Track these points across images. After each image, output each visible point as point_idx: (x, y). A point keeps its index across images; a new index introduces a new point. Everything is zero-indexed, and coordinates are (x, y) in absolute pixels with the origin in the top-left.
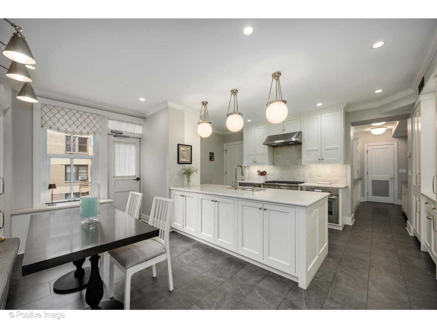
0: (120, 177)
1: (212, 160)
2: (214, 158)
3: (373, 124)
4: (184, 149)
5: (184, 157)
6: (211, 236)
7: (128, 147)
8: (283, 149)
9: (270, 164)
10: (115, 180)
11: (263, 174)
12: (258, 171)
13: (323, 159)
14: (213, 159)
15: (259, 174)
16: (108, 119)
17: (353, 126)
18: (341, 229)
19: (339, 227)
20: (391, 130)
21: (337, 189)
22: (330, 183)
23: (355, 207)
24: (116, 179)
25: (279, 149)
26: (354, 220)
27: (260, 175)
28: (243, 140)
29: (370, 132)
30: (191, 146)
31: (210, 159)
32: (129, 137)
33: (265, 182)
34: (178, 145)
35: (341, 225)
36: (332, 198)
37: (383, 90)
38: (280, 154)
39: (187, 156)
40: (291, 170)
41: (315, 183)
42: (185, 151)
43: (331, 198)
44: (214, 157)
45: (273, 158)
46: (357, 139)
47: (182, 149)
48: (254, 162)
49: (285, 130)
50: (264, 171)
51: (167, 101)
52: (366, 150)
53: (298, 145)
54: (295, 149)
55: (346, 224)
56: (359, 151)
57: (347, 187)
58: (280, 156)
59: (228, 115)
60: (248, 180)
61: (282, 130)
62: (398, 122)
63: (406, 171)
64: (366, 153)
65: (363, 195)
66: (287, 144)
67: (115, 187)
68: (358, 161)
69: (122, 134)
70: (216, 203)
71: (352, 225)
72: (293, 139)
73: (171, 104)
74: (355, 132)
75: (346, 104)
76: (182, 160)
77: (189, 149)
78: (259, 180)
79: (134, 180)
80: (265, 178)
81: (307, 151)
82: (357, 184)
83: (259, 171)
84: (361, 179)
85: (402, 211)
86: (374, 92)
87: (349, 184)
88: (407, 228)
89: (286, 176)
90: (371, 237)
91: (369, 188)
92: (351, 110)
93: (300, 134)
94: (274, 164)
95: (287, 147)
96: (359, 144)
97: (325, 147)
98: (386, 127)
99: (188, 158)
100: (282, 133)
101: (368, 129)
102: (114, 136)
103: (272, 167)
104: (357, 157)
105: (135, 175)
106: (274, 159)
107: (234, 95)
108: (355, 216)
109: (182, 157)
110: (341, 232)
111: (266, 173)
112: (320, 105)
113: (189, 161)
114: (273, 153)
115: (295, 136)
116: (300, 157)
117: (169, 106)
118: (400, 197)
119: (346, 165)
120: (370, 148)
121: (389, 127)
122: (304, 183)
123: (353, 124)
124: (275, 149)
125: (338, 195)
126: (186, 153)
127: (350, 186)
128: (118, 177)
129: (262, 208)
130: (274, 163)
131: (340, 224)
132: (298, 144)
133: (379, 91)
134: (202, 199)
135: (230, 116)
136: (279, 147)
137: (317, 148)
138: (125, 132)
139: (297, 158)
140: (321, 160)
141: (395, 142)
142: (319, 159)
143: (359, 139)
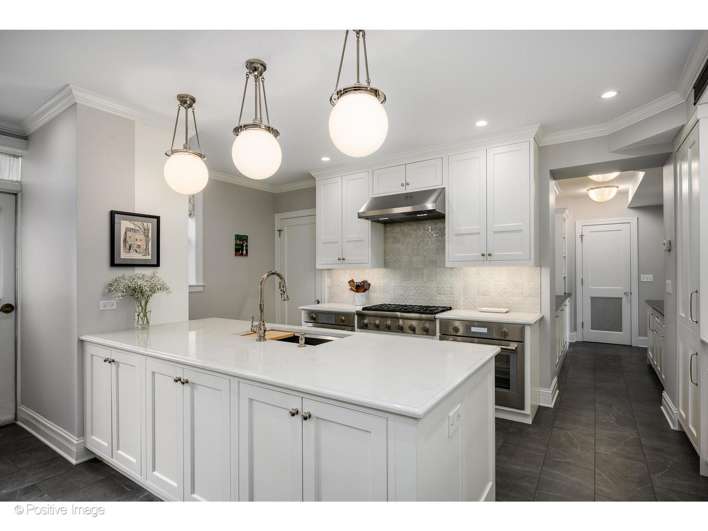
1: (242, 255)
2: (247, 250)
3: (594, 177)
4: (131, 226)
5: (134, 247)
6: (175, 484)
8: (406, 229)
9: (376, 266)
11: (361, 287)
12: (349, 282)
13: (490, 255)
14: (244, 252)
15: (351, 289)
17: (555, 180)
18: (529, 421)
19: (526, 416)
20: (626, 193)
21: (522, 327)
22: (506, 310)
23: (559, 358)
25: (397, 229)
26: (558, 391)
27: (354, 291)
28: (315, 207)
29: (586, 196)
30: (158, 218)
31: (237, 250)
33: (364, 309)
34: (113, 214)
35: (530, 414)
36: (509, 348)
37: (619, 93)
38: (399, 242)
39: (143, 244)
40: (425, 280)
41: (474, 308)
42: (135, 231)
43: (507, 349)
44: (247, 246)
45: (385, 251)
46: (562, 210)
47: (124, 225)
48: (339, 259)
49: (407, 184)
50: (365, 282)
51: (69, 84)
52: (578, 234)
53: (438, 221)
54: (432, 230)
55: (542, 404)
56: (566, 236)
57: (542, 319)
58: (399, 245)
59: (237, 130)
60: (329, 302)
61: (402, 185)
62: (641, 175)
63: (652, 278)
64: (578, 240)
65: (574, 328)
66: (413, 218)
68: (565, 257)
70: (187, 387)
71: (552, 406)
72: (430, 206)
73: (81, 97)
74: (558, 193)
75: (540, 124)
76: (124, 255)
77: (150, 225)
78: (354, 303)
80: (368, 298)
81: (455, 234)
82: (561, 308)
83: (353, 281)
84: (570, 295)
85: (648, 363)
86: (600, 97)
87: (547, 312)
88: (662, 407)
89: (412, 293)
90: (593, 442)
91: (585, 314)
92: (550, 140)
93: (441, 193)
94: (386, 265)
95: (414, 226)
96: (566, 221)
97: (495, 226)
98: (618, 187)
99: (147, 249)
100: (402, 191)
101: (583, 191)
103: (383, 271)
104: (562, 248)
106: (385, 253)
107: (256, 77)
108: (558, 381)
109: (125, 246)
110: (530, 429)
111: (369, 284)
112: (482, 123)
113: (149, 257)
114: (385, 238)
115: (433, 198)
116: (441, 249)
117: (77, 101)
118: (643, 332)
119: (539, 268)
120: (586, 230)
121: (623, 187)
122: (450, 309)
123: (555, 175)
124: (389, 229)
125: (522, 342)
126: (140, 236)
127: (548, 317)
129: (300, 410)
130: (386, 261)
131: (528, 410)
132: (438, 217)
133: (609, 95)
134: (153, 373)
135: (244, 134)
136: (399, 224)
137: (479, 227)
139: (437, 250)
140: (487, 256)
141: (633, 217)
142: (483, 255)
143: (567, 210)
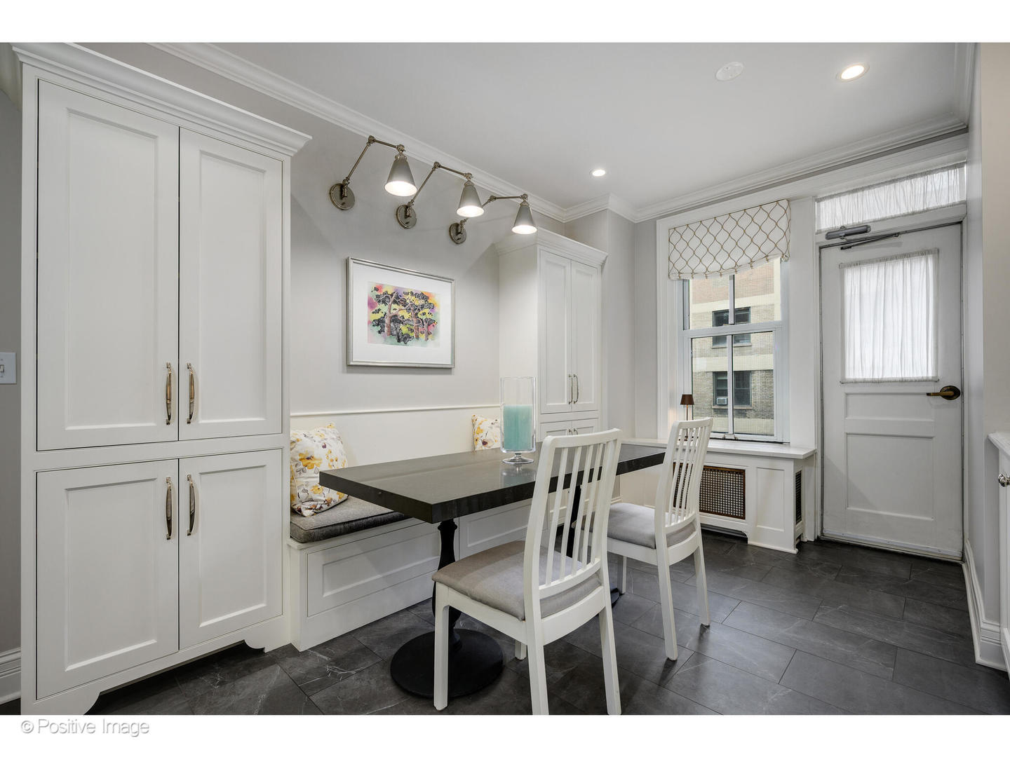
0: (865, 382)
7: (898, 270)
10: (847, 394)
16: (819, 200)
24: (848, 389)
32: (896, 235)
67: (846, 414)
69: (866, 231)
79: (928, 394)
102: (842, 248)
105: (931, 375)
128: (855, 382)
138: (875, 221)
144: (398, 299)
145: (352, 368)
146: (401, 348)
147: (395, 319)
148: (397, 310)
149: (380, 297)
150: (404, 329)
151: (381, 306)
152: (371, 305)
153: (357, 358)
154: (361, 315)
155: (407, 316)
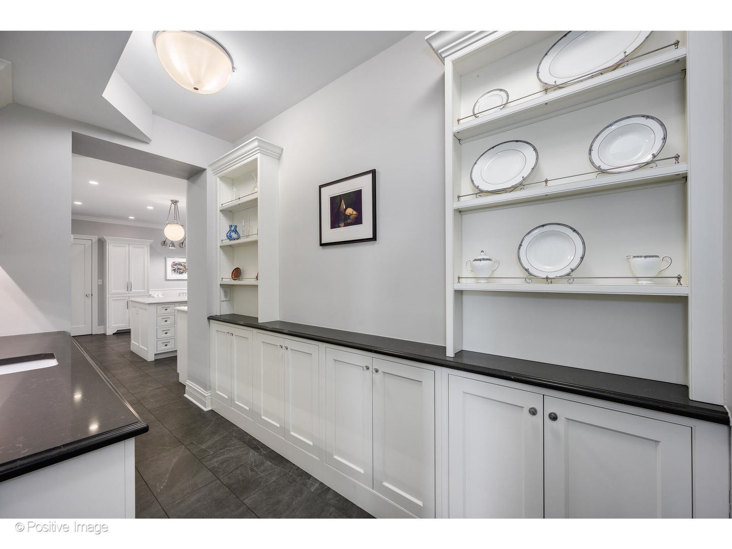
144: (180, 264)
145: (167, 280)
146: (181, 275)
147: (179, 269)
148: (179, 267)
149: (175, 264)
150: (181, 271)
151: (175, 266)
152: (172, 266)
153: (168, 279)
154: (169, 268)
155: (182, 268)
